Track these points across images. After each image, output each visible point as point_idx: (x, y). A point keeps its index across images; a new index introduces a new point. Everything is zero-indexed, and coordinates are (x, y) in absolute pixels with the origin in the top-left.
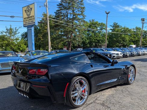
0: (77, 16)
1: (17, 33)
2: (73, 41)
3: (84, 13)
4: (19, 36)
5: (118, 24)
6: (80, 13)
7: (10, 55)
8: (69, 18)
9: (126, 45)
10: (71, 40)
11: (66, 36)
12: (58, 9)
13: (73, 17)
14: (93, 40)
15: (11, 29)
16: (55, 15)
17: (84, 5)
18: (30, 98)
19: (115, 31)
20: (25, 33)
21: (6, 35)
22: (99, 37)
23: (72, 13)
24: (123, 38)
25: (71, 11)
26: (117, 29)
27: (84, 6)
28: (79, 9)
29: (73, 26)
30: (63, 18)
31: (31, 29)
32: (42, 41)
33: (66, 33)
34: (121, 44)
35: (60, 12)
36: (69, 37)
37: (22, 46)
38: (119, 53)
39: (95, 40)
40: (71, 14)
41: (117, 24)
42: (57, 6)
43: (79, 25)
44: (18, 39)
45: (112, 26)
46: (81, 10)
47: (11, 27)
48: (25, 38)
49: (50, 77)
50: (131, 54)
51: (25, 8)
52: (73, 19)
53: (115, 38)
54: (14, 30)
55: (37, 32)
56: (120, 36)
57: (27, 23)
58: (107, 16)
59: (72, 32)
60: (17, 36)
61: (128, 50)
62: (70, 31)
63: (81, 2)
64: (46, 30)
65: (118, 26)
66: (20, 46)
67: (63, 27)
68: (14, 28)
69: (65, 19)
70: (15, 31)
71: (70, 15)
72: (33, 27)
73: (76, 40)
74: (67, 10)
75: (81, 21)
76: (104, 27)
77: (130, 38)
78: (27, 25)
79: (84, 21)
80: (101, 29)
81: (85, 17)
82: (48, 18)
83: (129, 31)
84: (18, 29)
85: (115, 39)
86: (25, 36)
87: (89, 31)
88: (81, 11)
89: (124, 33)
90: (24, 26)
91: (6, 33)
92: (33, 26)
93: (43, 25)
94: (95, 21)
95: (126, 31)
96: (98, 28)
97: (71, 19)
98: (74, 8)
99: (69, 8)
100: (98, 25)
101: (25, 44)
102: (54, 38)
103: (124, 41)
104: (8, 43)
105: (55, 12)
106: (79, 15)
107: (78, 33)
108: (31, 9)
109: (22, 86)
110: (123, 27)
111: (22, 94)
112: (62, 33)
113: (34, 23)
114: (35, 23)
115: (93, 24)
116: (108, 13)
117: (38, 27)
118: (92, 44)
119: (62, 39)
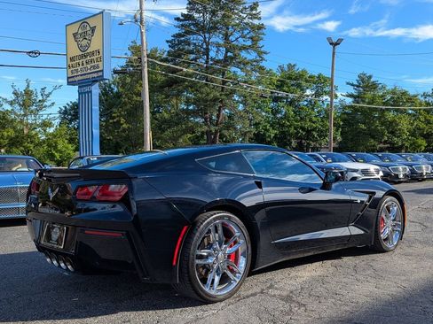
0: (237, 52)
1: (45, 107)
2: (226, 133)
3: (260, 43)
4: (51, 116)
5: (372, 80)
6: (249, 43)
7: (20, 167)
8: (212, 59)
9: (402, 147)
10: (217, 128)
11: (202, 117)
12: (177, 31)
13: (226, 56)
14: (292, 130)
15: (28, 93)
16: (168, 49)
17: (260, 19)
18: (76, 270)
19: (364, 102)
20: (73, 104)
21: (13, 111)
22: (311, 120)
23: (222, 42)
24: (391, 123)
25: (221, 36)
26: (369, 95)
27: (261, 22)
28: (246, 32)
29: (224, 83)
30: (195, 59)
31: (91, 92)
32: (124, 130)
33: (203, 106)
34: (385, 142)
35: (184, 41)
36: (211, 119)
37: (59, 147)
38: (372, 168)
39: (295, 129)
40: (218, 46)
41: (370, 77)
42: (176, 23)
43: (245, 82)
44: (50, 125)
45: (352, 85)
46: (252, 34)
47: (28, 86)
48: (71, 121)
49: (135, 209)
50: (413, 171)
51: (75, 29)
52: (227, 61)
53: (364, 123)
54: (39, 94)
55: (110, 102)
56: (379, 118)
57: (77, 71)
58: (334, 53)
59: (221, 102)
60: (44, 115)
61: (403, 161)
62: (215, 100)
63: (252, 10)
64: (139, 94)
65: (374, 86)
66: (55, 147)
67: (193, 85)
68: (39, 91)
69: (202, 61)
70: (41, 98)
71: (215, 49)
72: (98, 83)
73: (235, 129)
74: (207, 35)
75: (253, 70)
76: (327, 89)
77: (412, 124)
78: (77, 79)
79: (262, 68)
80: (318, 94)
81: (265, 56)
82: (146, 59)
83: (412, 100)
84: (50, 93)
85: (363, 126)
86: (72, 114)
87: (276, 99)
88: (251, 38)
89: (392, 105)
90: (69, 83)
91: (11, 103)
92: (97, 81)
93: (128, 80)
94: (296, 68)
95: (400, 99)
96: (308, 92)
97: (217, 62)
98: (228, 29)
99: (213, 28)
100: (307, 81)
101: (71, 141)
102: (165, 121)
103: (392, 133)
104: (17, 137)
105: (167, 41)
106: (244, 48)
107: (241, 107)
108: (93, 30)
109: (55, 236)
110: (389, 87)
111: (55, 262)
112: (191, 107)
113: (100, 74)
114: (102, 71)
115: (290, 78)
116: (337, 44)
117: (112, 86)
118: (289, 141)
119: (190, 124)
